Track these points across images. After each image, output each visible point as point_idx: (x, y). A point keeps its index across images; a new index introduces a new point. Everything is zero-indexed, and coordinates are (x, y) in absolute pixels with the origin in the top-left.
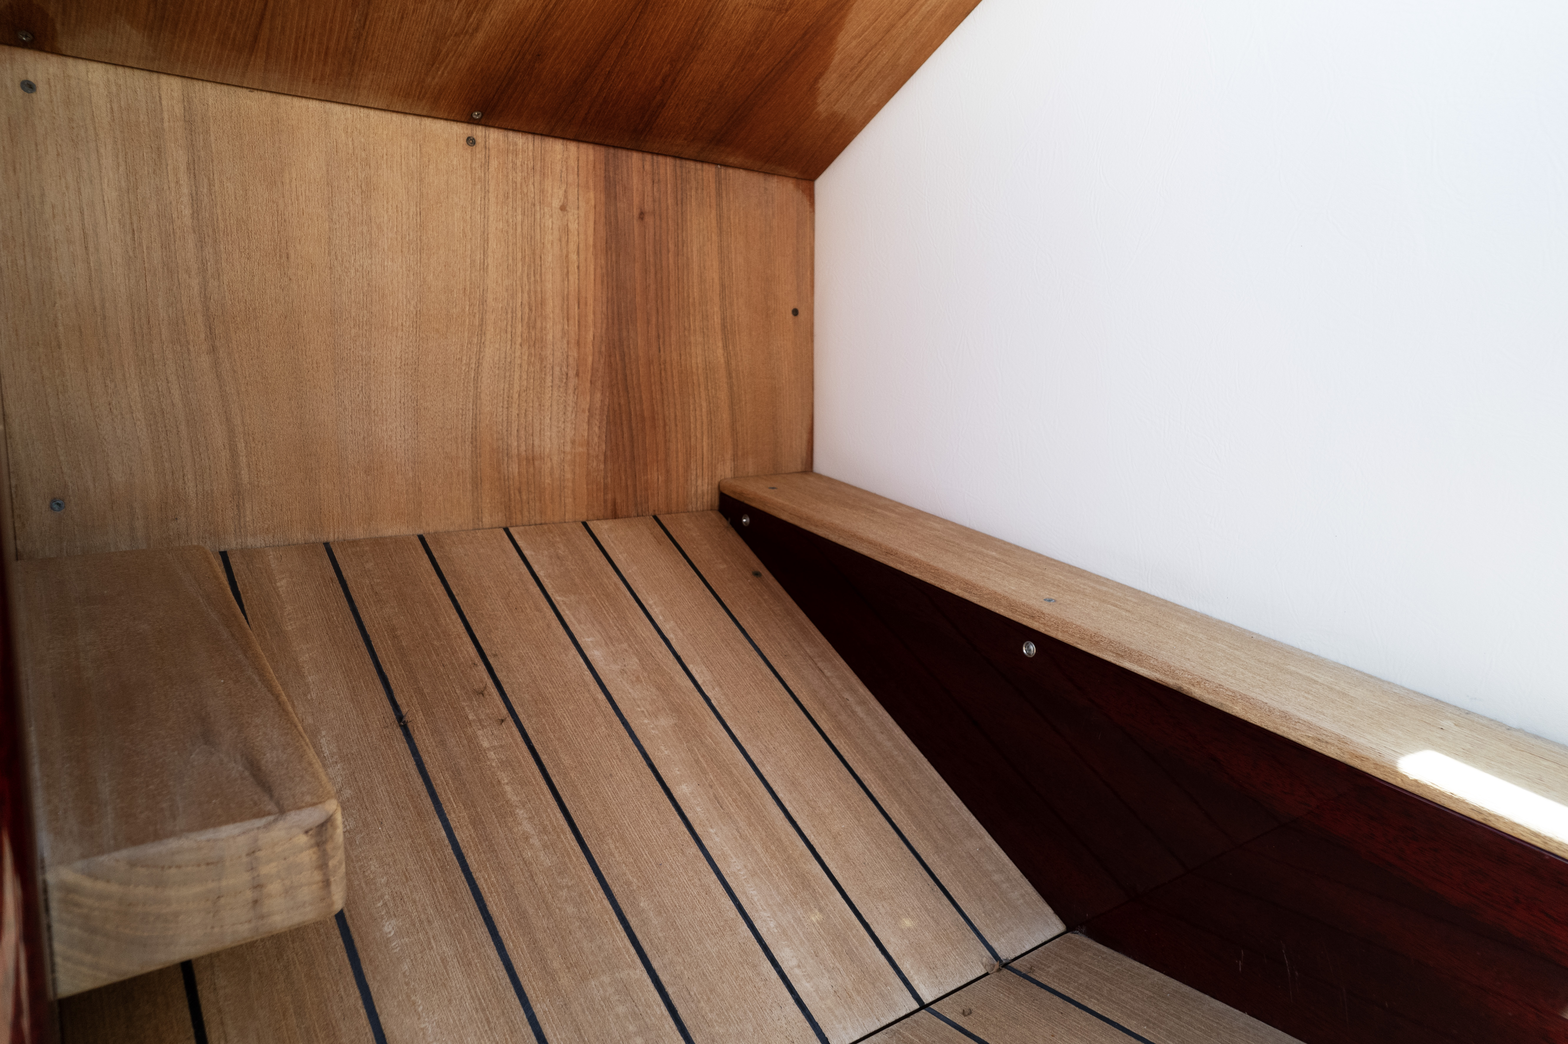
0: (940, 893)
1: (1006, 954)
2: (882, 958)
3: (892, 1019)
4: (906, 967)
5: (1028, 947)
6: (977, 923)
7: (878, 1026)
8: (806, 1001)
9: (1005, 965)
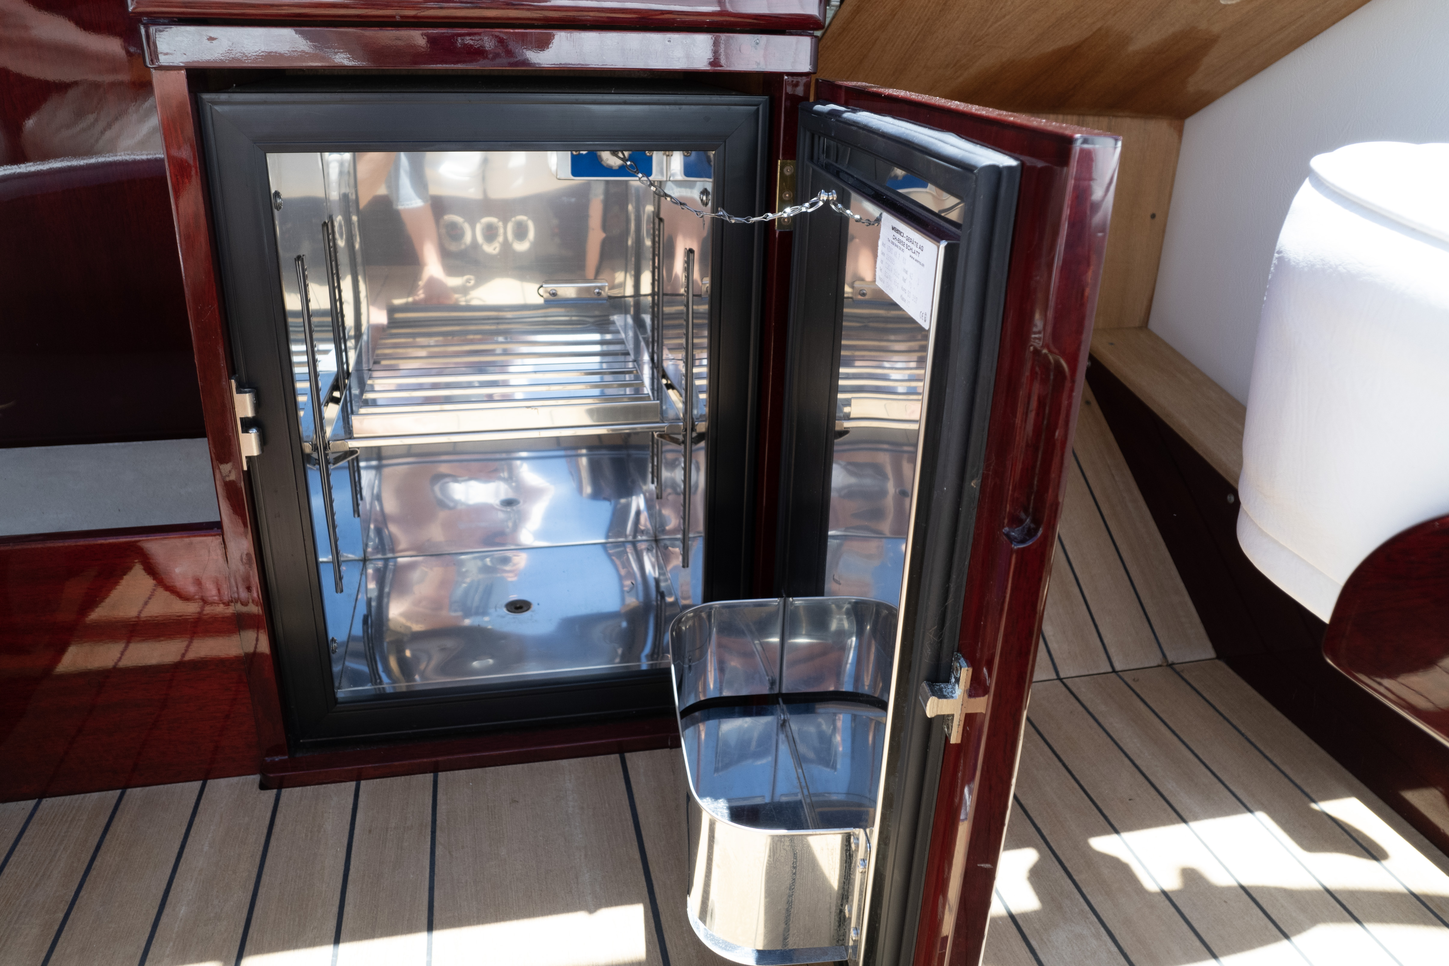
0: (1145, 620)
1: (1171, 658)
2: (1099, 644)
3: (1095, 672)
4: (1112, 651)
5: (1187, 660)
6: (1161, 640)
7: (1087, 673)
8: (1053, 652)
9: (1171, 665)
